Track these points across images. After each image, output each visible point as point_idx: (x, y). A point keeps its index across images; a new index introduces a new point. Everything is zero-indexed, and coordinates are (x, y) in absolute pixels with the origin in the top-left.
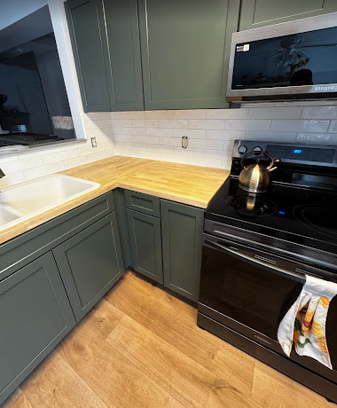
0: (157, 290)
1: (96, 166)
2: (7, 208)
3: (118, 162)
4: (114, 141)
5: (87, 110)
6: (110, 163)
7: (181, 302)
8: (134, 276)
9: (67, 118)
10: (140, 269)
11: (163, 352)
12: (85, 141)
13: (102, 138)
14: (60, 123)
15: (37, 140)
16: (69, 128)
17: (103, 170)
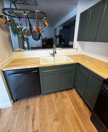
0: (81, 99)
1: (75, 56)
2: (55, 60)
3: (82, 56)
4: (83, 50)
5: (78, 40)
6: (80, 56)
7: (87, 108)
8: (75, 90)
9: (72, 42)
10: (78, 89)
11: (75, 115)
12: (75, 48)
13: (80, 48)
14: (70, 43)
15: (64, 47)
16: (72, 45)
17: (77, 57)
